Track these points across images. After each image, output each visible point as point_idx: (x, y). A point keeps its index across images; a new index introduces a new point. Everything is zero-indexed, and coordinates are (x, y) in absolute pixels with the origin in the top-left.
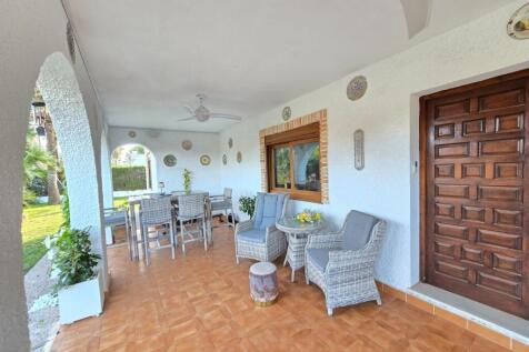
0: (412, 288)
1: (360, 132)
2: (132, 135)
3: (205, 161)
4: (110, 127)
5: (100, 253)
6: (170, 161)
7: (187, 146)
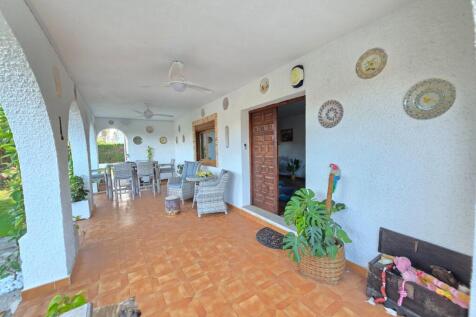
0: (246, 207)
1: (227, 127)
2: (111, 123)
3: (163, 141)
4: (96, 118)
5: (88, 188)
6: (137, 141)
7: (150, 130)
